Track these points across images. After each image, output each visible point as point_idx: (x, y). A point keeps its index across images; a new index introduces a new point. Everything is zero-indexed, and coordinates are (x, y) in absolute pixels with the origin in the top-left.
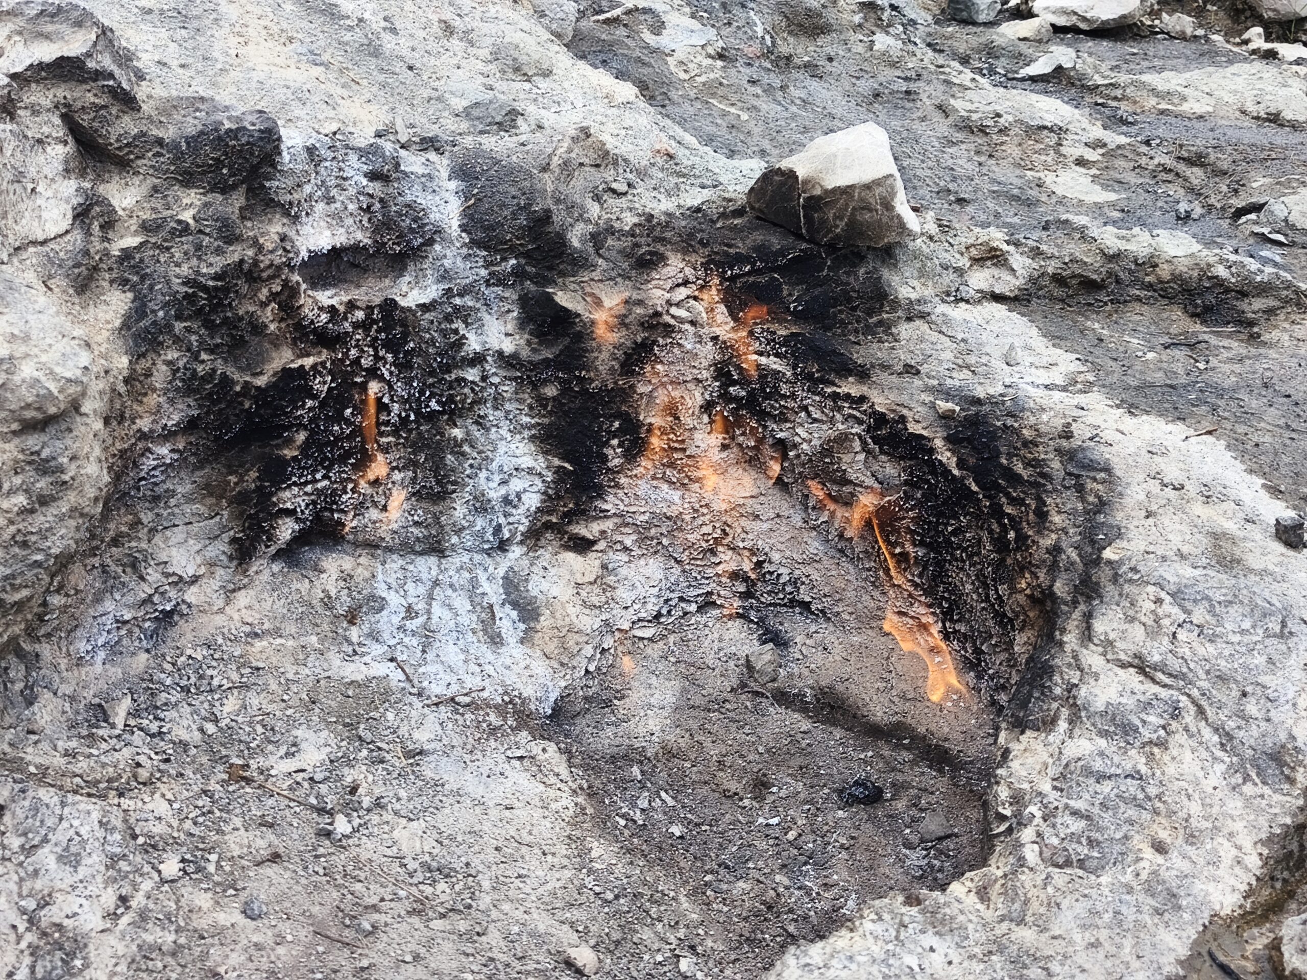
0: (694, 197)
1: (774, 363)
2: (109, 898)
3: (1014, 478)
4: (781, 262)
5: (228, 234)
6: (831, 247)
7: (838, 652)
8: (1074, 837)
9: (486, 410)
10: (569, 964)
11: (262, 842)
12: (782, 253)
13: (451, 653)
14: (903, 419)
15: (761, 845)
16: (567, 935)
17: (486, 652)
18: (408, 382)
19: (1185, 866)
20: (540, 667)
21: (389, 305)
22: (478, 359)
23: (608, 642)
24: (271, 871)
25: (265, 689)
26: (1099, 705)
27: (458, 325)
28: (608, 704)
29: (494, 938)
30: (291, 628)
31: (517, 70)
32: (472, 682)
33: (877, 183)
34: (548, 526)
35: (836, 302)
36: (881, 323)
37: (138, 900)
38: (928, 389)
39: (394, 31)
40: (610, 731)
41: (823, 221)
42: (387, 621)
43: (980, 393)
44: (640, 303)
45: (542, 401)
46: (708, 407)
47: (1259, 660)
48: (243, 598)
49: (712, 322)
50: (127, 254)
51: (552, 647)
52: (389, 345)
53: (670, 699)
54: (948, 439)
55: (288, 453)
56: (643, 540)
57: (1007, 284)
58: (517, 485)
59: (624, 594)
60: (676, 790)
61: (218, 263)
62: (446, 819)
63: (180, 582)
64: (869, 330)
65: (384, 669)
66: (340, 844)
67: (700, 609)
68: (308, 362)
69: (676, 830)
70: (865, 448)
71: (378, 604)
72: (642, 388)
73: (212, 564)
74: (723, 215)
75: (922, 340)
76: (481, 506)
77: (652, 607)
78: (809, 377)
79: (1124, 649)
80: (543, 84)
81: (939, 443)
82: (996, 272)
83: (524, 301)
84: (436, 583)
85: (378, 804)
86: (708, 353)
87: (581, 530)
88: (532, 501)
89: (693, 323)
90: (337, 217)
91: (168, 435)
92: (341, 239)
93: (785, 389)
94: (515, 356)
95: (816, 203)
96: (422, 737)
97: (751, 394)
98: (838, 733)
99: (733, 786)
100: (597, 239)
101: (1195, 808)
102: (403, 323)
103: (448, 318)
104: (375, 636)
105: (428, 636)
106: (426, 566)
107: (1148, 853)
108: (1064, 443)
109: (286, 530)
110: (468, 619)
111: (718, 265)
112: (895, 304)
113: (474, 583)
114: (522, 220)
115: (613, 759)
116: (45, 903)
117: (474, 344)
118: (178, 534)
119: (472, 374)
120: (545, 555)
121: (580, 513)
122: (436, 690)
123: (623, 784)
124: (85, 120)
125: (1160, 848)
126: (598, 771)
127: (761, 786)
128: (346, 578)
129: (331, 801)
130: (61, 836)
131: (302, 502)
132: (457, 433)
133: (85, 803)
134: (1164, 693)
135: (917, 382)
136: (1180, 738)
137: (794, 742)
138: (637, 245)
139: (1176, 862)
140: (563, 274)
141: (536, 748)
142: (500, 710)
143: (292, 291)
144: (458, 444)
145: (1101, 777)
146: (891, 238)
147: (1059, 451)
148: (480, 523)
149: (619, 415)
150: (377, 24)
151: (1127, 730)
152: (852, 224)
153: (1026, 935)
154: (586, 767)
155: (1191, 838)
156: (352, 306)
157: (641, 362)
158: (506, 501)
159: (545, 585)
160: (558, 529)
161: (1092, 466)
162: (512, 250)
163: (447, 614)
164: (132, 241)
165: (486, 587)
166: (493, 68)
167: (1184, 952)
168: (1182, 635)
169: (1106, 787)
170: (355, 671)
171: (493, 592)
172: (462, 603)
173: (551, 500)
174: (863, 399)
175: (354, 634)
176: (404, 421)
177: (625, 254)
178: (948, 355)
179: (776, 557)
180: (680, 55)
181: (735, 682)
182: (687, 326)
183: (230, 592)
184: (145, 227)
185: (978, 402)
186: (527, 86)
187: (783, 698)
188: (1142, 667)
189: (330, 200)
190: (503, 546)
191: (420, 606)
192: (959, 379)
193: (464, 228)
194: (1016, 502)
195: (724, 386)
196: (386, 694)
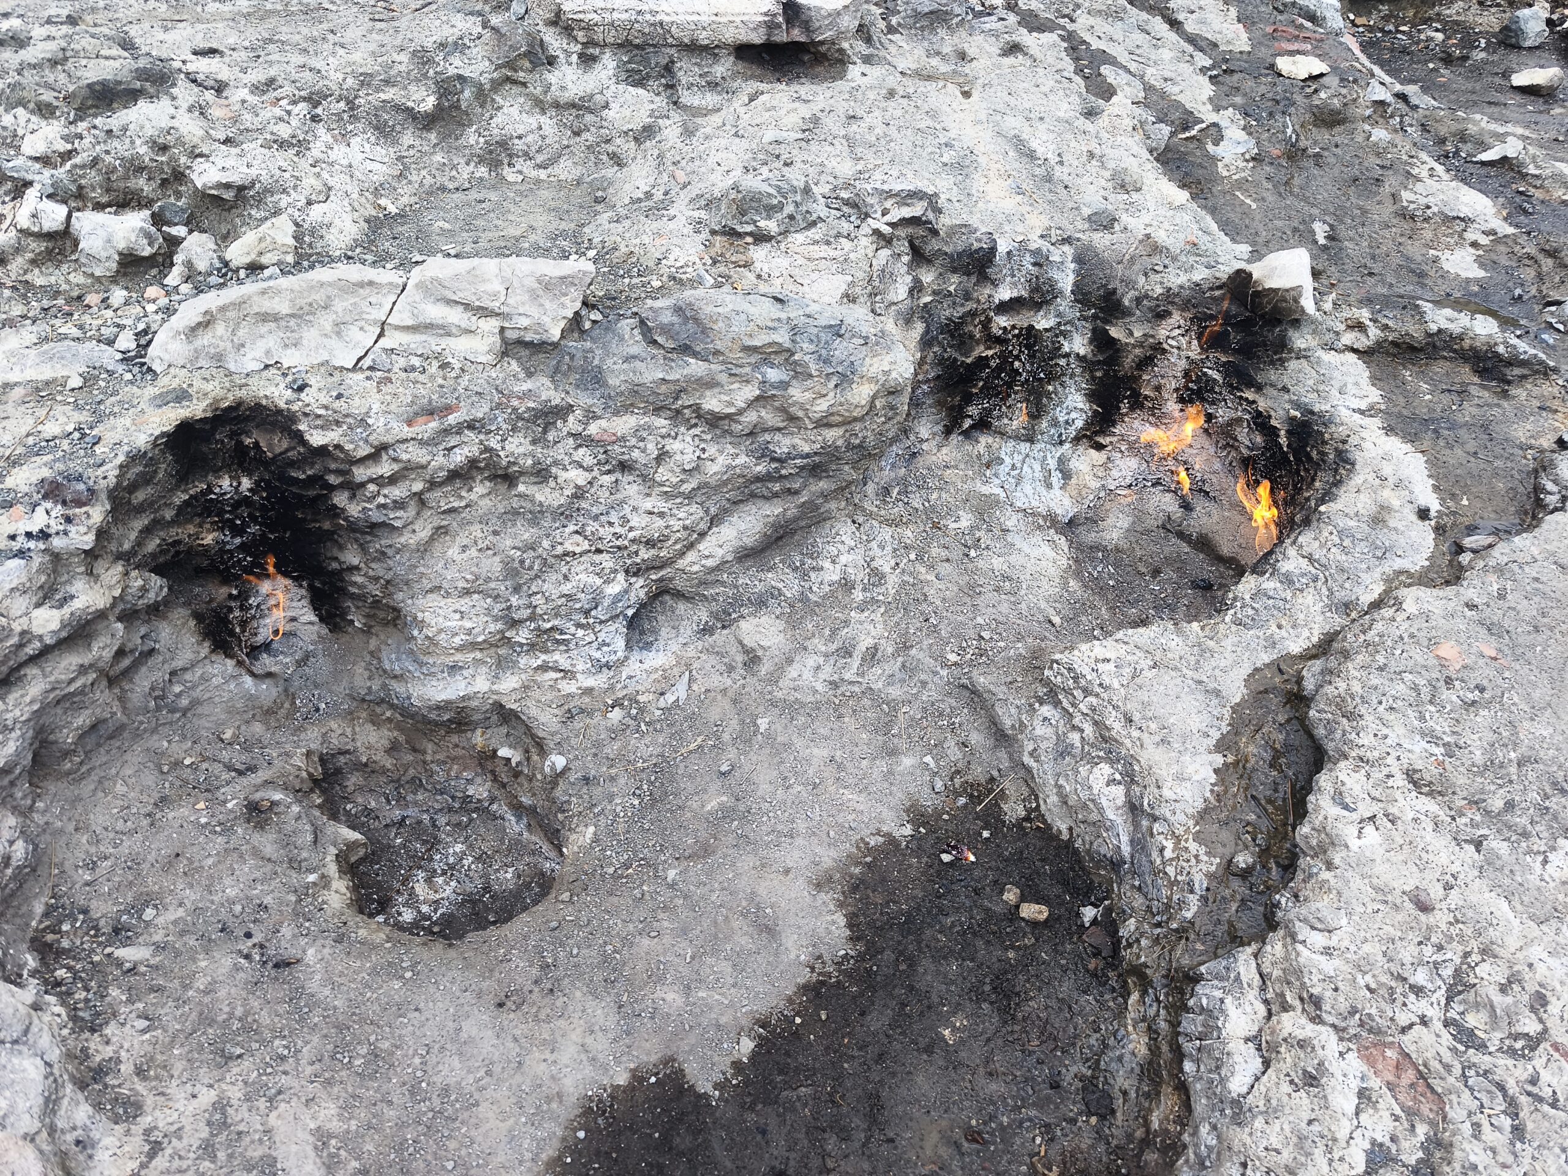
0: (1200, 274)
1: (1215, 375)
2: (893, 563)
3: (1309, 458)
4: (1233, 321)
5: (967, 297)
6: (1262, 316)
7: (1215, 518)
8: (1248, 617)
9: (1066, 379)
10: (1050, 621)
11: (944, 553)
12: (1235, 316)
13: (1028, 488)
14: (1270, 417)
15: (1148, 596)
16: (1051, 611)
17: (1043, 491)
18: (1032, 364)
19: (1285, 635)
20: (1067, 502)
21: (1031, 328)
22: (1067, 355)
23: (1102, 494)
24: (946, 565)
25: (948, 491)
26: (1283, 571)
27: (1061, 339)
28: (1096, 522)
29: (1023, 606)
30: (962, 466)
31: (1123, 186)
32: (1035, 504)
33: (1293, 289)
34: (1085, 436)
35: (1257, 346)
36: (1280, 359)
37: (902, 565)
38: (1291, 401)
39: (1061, 163)
40: (1093, 535)
41: (1261, 303)
42: (1003, 469)
43: (1316, 409)
44: (1153, 336)
45: (1093, 378)
46: (1177, 390)
47: (1364, 566)
48: (944, 450)
49: (1189, 348)
50: (926, 305)
51: (1074, 493)
52: (1028, 347)
53: (1126, 525)
54: (1287, 431)
55: (974, 391)
56: (1130, 449)
57: (1363, 343)
58: (1073, 415)
59: (1115, 473)
60: (1116, 566)
61: (961, 310)
62: (1013, 559)
63: (922, 441)
64: (1272, 363)
65: (998, 491)
66: (971, 560)
67: (1153, 485)
68: (990, 353)
69: (1111, 583)
70: (1249, 425)
71: (1001, 461)
72: (1145, 377)
73: (934, 434)
74: (1211, 289)
75: (1300, 371)
76: (1055, 423)
77: (1128, 481)
78: (1231, 385)
79: (1306, 550)
80: (1135, 196)
81: (1283, 433)
82: (1358, 335)
83: (1094, 331)
84: (1027, 456)
85: (987, 548)
86: (1183, 364)
87: (1101, 440)
88: (1079, 424)
89: (1179, 348)
90: (1015, 284)
91: (927, 381)
92: (1015, 294)
93: (1217, 389)
94: (1084, 357)
95: (1257, 294)
96: (1009, 524)
97: (1200, 389)
98: (1201, 556)
99: (1143, 570)
100: (1138, 300)
101: (1302, 616)
102: (1035, 337)
103: (1057, 336)
104: (996, 475)
105: (1019, 479)
106: (1024, 447)
107: (1274, 628)
108: (1340, 445)
109: (967, 423)
110: (1038, 475)
111: (1199, 319)
112: (1291, 350)
113: (1045, 458)
114: (1101, 292)
115: (1091, 547)
116: (873, 559)
117: (1066, 348)
118: (924, 421)
119: (1062, 362)
120: (1081, 449)
121: (1102, 432)
122: (1019, 504)
123: (1092, 559)
124: (917, 242)
125: (1280, 627)
126: (1082, 551)
127: (1156, 572)
128: (988, 446)
129: (970, 543)
130: (879, 538)
131: (976, 412)
132: (1050, 388)
133: (887, 529)
134: (1314, 571)
135: (1286, 397)
136: (1311, 590)
137: (1179, 556)
138: (1158, 306)
139: (1283, 633)
140: (1117, 318)
141: (1056, 538)
142: (1045, 518)
143: (989, 320)
144: (1050, 393)
145: (1269, 598)
146: (1297, 316)
147: (1336, 449)
148: (1053, 431)
149: (1131, 389)
150: (1053, 159)
151: (1291, 582)
152: (1275, 307)
153: (1211, 644)
154: (1077, 549)
155: (1294, 626)
156: (1014, 327)
157: (1147, 365)
158: (1067, 422)
159: (1077, 464)
160: (1090, 438)
161: (1347, 461)
162: (1094, 306)
163: (1030, 471)
164: (928, 299)
165: (1050, 461)
166: (1110, 185)
167: (1267, 661)
168: (1333, 550)
169: (1271, 602)
170: (985, 490)
171: (1052, 464)
172: (1037, 467)
173: (1088, 425)
174: (1254, 402)
175: (988, 473)
176: (1027, 381)
177: (1150, 309)
178: (1311, 382)
179: (1197, 467)
180: (1226, 161)
181: (1160, 523)
182: (1175, 351)
183: (939, 447)
184: (934, 293)
185: (1312, 413)
186: (1126, 196)
187: (1181, 535)
188: (1310, 558)
189: (1013, 276)
190: (1061, 443)
191: (1019, 465)
192: (1309, 399)
193: (1072, 292)
194: (1307, 470)
195: (1187, 382)
196: (998, 502)
